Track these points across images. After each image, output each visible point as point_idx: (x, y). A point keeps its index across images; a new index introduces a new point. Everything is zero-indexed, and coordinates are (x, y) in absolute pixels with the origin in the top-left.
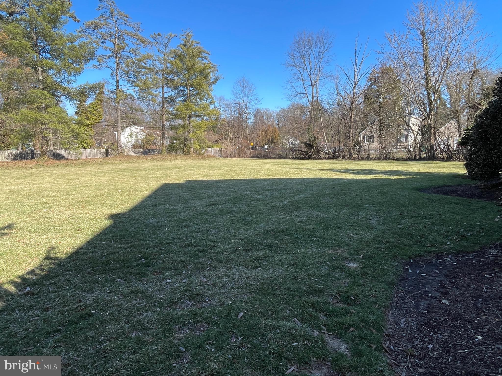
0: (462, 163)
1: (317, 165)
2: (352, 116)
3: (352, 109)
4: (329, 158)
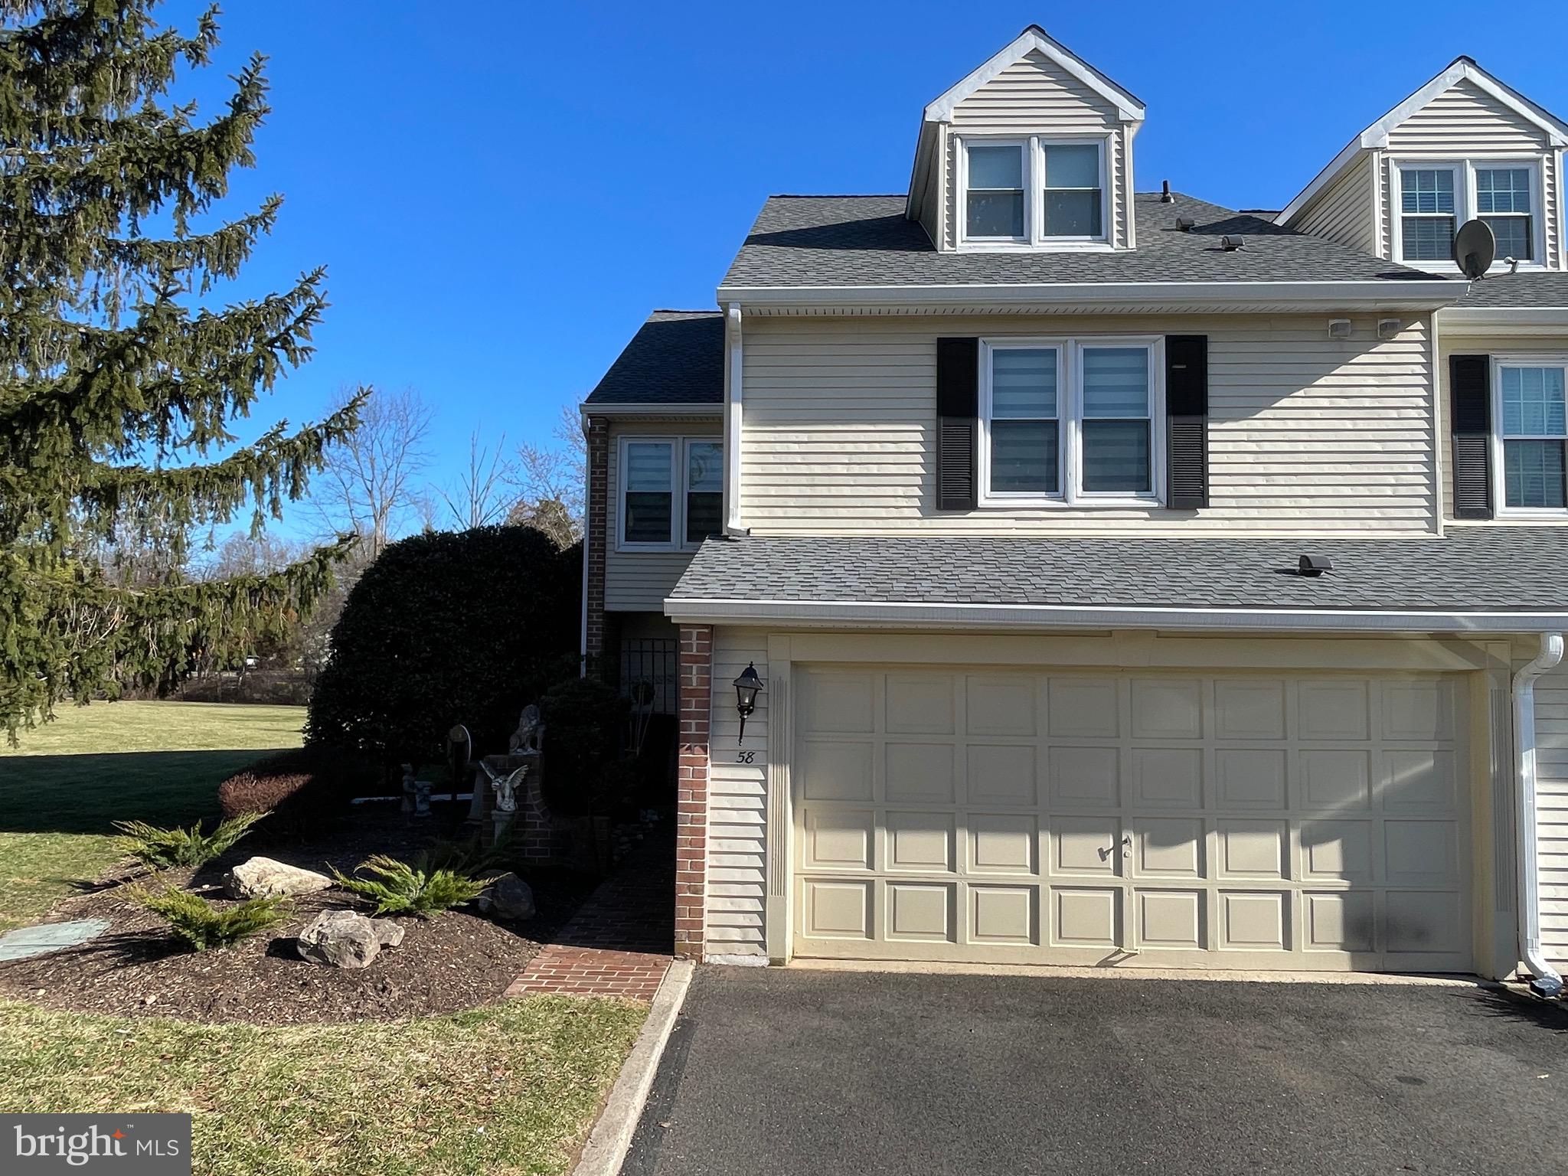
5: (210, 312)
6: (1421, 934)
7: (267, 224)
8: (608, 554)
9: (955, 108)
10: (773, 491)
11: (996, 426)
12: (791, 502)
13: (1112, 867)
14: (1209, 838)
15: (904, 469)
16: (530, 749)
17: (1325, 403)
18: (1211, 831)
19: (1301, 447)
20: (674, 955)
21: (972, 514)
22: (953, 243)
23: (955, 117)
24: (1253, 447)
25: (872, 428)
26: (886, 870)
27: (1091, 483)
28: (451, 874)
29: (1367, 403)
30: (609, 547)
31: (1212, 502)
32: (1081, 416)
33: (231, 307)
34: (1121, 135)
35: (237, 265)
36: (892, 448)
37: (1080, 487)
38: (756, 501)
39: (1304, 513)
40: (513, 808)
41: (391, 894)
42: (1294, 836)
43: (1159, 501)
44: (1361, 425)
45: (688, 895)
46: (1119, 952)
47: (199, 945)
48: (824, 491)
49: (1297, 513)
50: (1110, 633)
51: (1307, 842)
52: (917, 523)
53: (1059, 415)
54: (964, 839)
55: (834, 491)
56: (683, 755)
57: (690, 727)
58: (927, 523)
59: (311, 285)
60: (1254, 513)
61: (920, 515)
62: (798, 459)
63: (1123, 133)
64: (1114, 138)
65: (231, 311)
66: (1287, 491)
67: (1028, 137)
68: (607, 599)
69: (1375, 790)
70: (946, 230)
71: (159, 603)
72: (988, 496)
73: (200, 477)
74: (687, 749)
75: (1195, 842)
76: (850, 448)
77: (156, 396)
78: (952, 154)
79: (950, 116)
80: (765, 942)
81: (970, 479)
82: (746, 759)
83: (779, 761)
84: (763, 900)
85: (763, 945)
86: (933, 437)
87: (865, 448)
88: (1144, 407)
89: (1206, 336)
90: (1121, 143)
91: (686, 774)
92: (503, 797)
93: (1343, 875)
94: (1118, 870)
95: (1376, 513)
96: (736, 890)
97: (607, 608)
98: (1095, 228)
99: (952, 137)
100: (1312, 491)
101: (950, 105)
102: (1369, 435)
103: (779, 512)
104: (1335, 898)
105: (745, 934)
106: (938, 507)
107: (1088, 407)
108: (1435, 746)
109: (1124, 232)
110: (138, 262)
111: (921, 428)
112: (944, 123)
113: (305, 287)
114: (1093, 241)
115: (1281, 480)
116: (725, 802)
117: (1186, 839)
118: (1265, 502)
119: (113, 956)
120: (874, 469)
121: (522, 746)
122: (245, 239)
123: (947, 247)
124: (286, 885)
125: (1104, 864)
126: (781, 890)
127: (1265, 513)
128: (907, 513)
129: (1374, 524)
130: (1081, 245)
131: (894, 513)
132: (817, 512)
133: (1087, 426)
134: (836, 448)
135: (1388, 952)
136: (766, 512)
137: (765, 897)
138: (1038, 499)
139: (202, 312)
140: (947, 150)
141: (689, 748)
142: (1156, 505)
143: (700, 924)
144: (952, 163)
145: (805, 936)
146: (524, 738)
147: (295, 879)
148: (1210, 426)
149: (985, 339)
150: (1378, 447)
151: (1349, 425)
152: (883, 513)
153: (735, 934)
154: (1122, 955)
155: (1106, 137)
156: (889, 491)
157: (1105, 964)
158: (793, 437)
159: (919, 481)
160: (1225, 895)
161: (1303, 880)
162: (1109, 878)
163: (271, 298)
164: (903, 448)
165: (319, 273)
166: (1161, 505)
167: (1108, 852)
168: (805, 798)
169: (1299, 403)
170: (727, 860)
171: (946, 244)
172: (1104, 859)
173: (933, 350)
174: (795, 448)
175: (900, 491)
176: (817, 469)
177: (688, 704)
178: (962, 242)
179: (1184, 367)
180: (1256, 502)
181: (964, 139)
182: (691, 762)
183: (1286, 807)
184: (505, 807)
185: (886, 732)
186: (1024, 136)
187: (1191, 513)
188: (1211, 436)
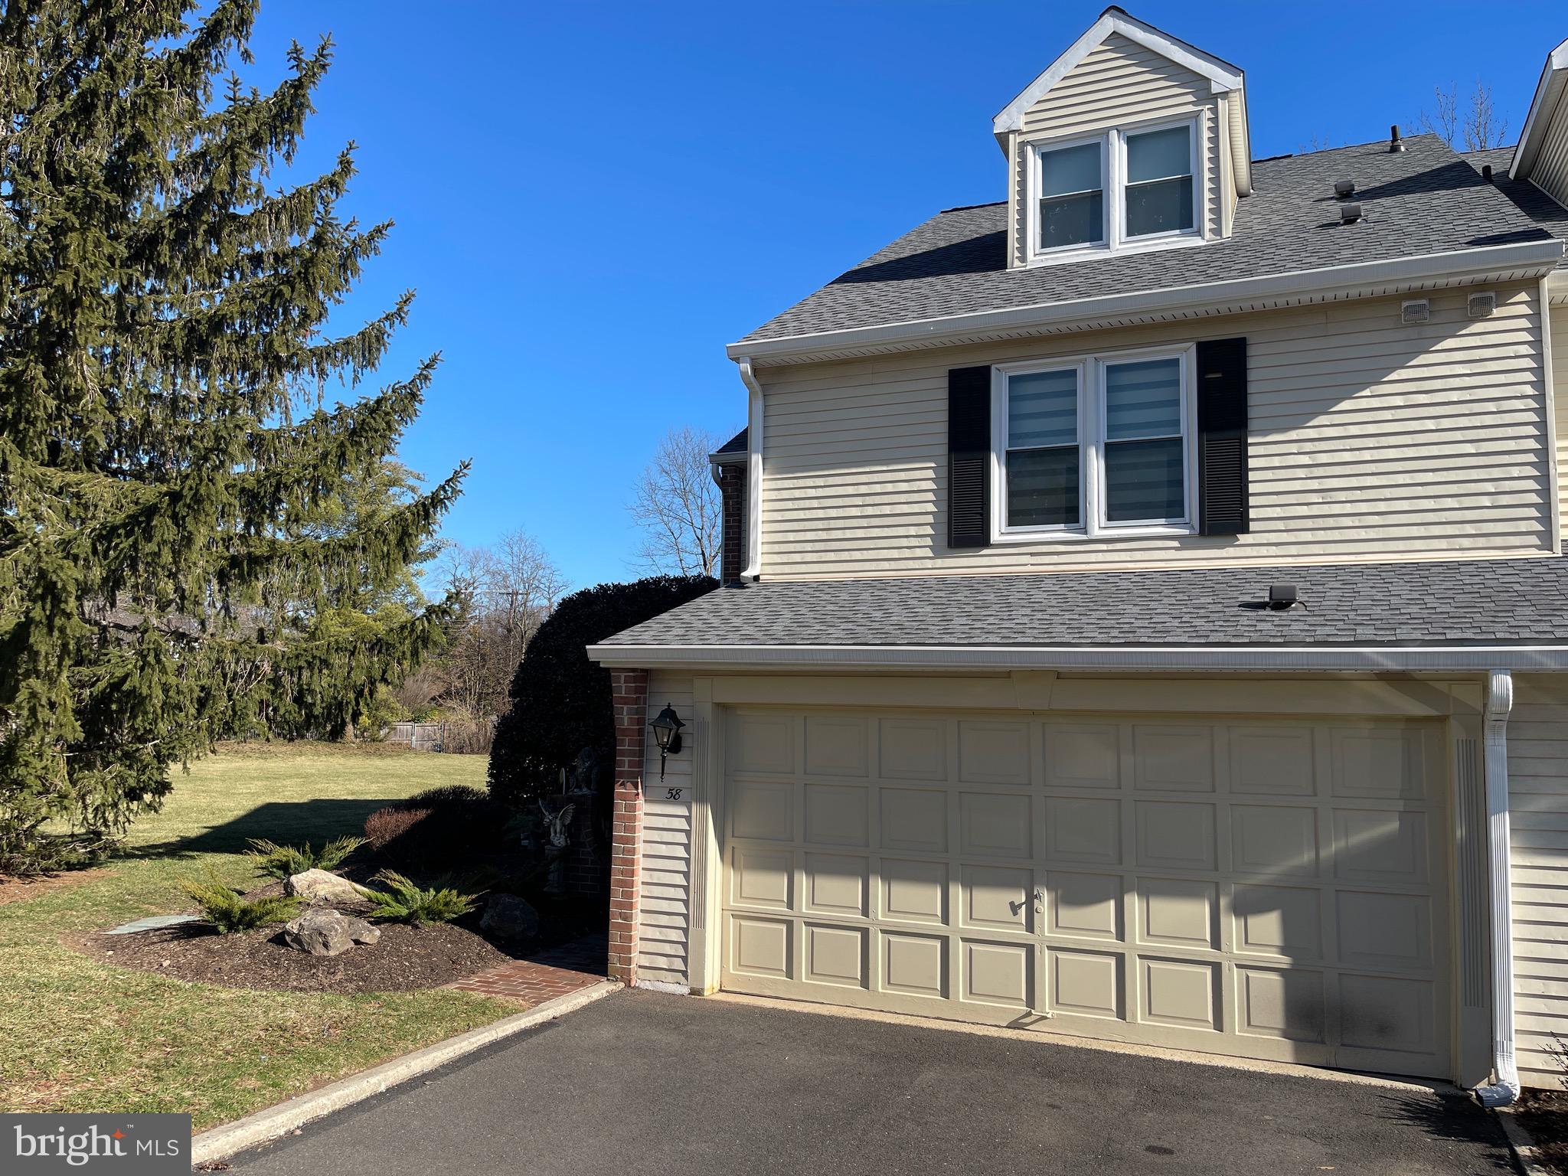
5: (344, 404)
6: (1384, 1029)
7: (402, 318)
9: (1026, 114)
10: (791, 537)
11: (1011, 458)
12: (808, 547)
13: (1024, 922)
14: (1127, 898)
15: (916, 508)
16: (585, 789)
17: (1399, 401)
18: (1130, 890)
19: (1367, 455)
20: (607, 976)
21: (985, 552)
22: (1023, 259)
23: (1026, 123)
24: (1305, 460)
25: (885, 468)
26: (804, 910)
27: (1116, 511)
28: (454, 892)
29: (1455, 396)
31: (1253, 526)
32: (1104, 438)
33: (364, 398)
34: (1215, 110)
35: (377, 358)
36: (904, 487)
37: (1103, 518)
38: (777, 548)
39: (1372, 534)
40: (563, 843)
41: (394, 904)
42: (1223, 902)
43: (1192, 528)
44: (1446, 423)
45: (620, 921)
46: (1029, 1014)
47: (221, 928)
48: (838, 534)
49: (1363, 534)
50: (1008, 675)
51: (1242, 910)
52: (929, 563)
53: (1080, 440)
54: (878, 886)
55: (849, 534)
56: (619, 790)
57: (624, 764)
58: (939, 563)
59: (430, 370)
60: (1308, 536)
61: (931, 555)
62: (815, 503)
63: (1216, 107)
64: (1208, 114)
65: (363, 401)
66: (1348, 508)
67: (1106, 132)
69: (1323, 854)
70: (1017, 245)
71: (297, 657)
72: (1003, 531)
73: (329, 548)
74: (621, 785)
75: (1112, 903)
76: (863, 489)
77: (265, 485)
78: (1023, 164)
79: (1020, 123)
80: (687, 971)
81: (982, 515)
82: (674, 796)
83: (701, 800)
84: (686, 931)
85: (685, 974)
86: (944, 472)
87: (878, 488)
88: (1176, 423)
89: (1245, 339)
90: (1215, 120)
91: (620, 808)
92: (555, 832)
93: (1284, 950)
94: (1030, 927)
95: (1469, 529)
96: (664, 920)
98: (1185, 220)
99: (1023, 145)
100: (1382, 507)
101: (1019, 113)
102: (1458, 436)
103: (797, 558)
104: (1274, 977)
105: (671, 963)
106: (950, 545)
107: (1112, 429)
108: (1400, 806)
109: (1217, 221)
110: (297, 368)
111: (933, 465)
112: (1014, 132)
113: (424, 372)
114: (1182, 235)
115: (1342, 496)
116: (655, 836)
117: (1103, 899)
118: (1320, 523)
119: (169, 933)
120: (887, 510)
121: (579, 787)
122: (383, 334)
123: (1017, 263)
124: (329, 892)
125: (1015, 919)
126: (701, 922)
127: (1321, 535)
128: (919, 553)
129: (1466, 542)
130: (1170, 241)
131: (907, 553)
132: (832, 556)
133: (1111, 451)
134: (850, 490)
135: (1342, 1045)
136: (785, 558)
137: (688, 928)
138: (1057, 533)
139: (337, 406)
140: (1018, 160)
141: (623, 784)
142: (1186, 532)
143: (629, 950)
144: (1023, 174)
145: (731, 971)
146: (580, 778)
147: (338, 889)
148: (1250, 440)
149: (998, 366)
150: (1470, 448)
151: (1430, 425)
152: (895, 554)
153: (662, 962)
154: (1033, 1018)
155: (1196, 116)
156: (901, 531)
157: (1015, 1025)
158: (810, 482)
159: (930, 519)
160: (1146, 962)
161: (1235, 952)
162: (1020, 933)
163: (396, 386)
164: (915, 486)
165: (434, 360)
166: (1193, 532)
167: (1020, 906)
168: (733, 836)
169: (1364, 404)
170: (657, 891)
171: (1016, 261)
172: (1015, 913)
173: (945, 383)
174: (812, 493)
175: (912, 531)
176: (833, 513)
177: (622, 743)
178: (1035, 255)
179: (1219, 375)
180: (1309, 524)
181: (1034, 145)
182: (624, 797)
183: (1216, 869)
184: (556, 842)
185: (805, 773)
186: (1102, 131)
187: (1229, 539)
188: (1251, 451)
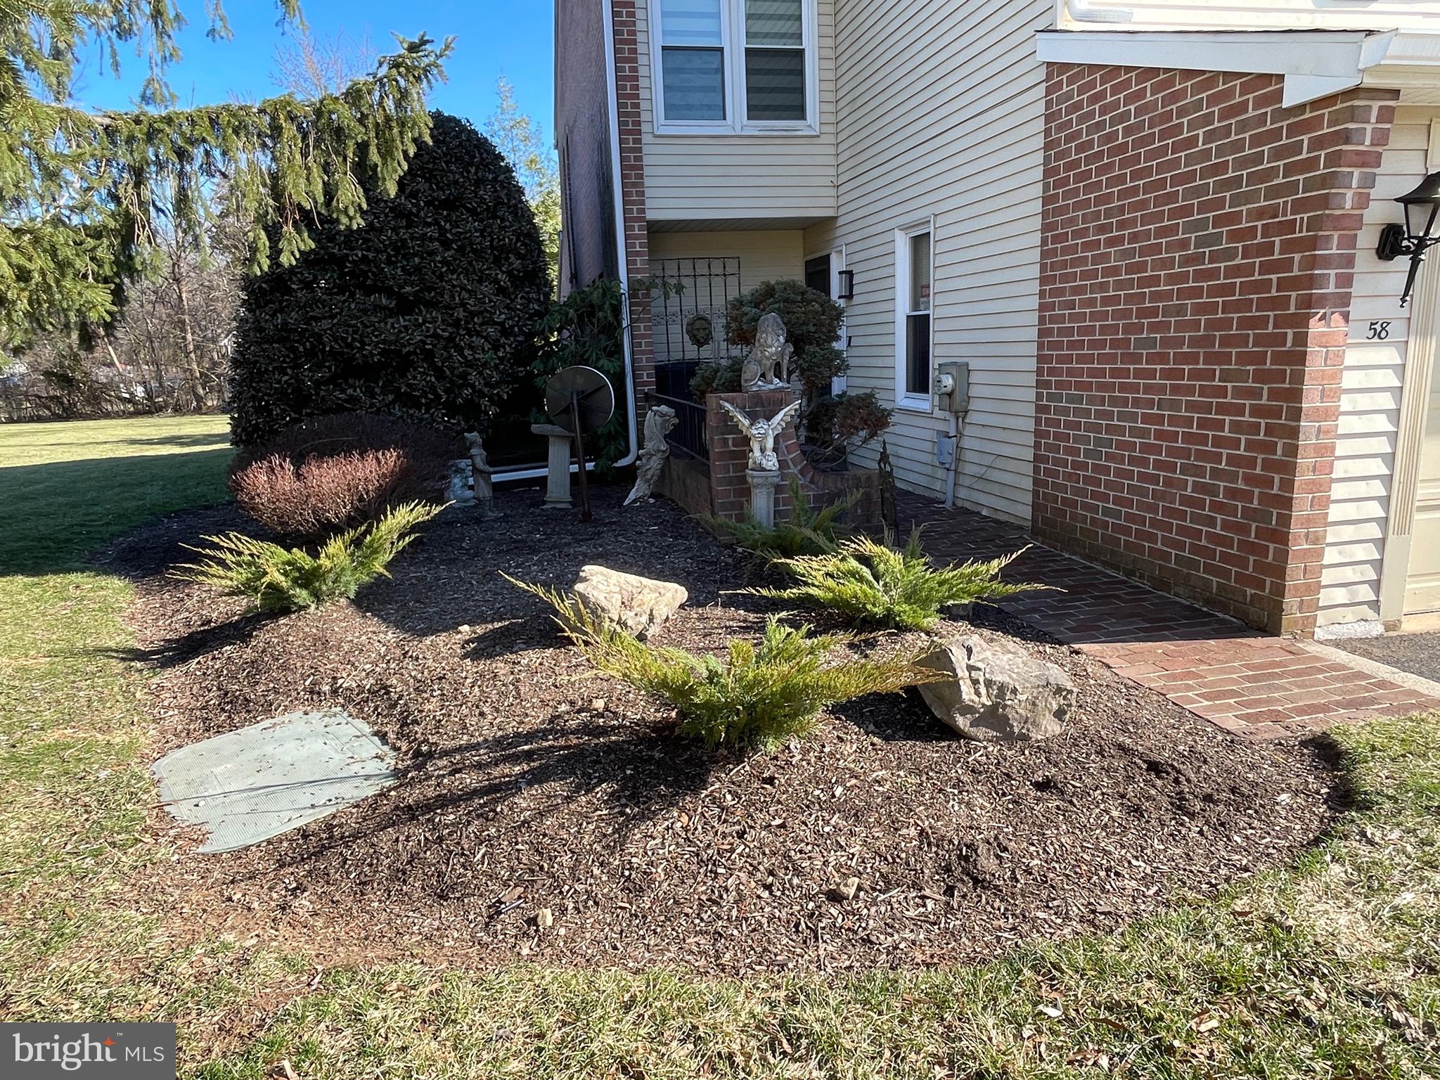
0: (226, 418)
1: (90, 433)
2: (184, 295)
3: (178, 276)
4: (137, 414)
8: (646, 138)
20: (1278, 635)
30: (645, 128)
45: (1305, 546)
56: (1313, 330)
57: (1329, 281)
68: (649, 203)
74: (1320, 320)
80: (1378, 602)
82: (1378, 334)
84: (1381, 543)
85: (1374, 606)
97: (651, 215)
105: (1354, 594)
126: (1406, 526)
137: (1384, 539)
141: (1323, 318)
143: (1317, 587)
153: (1345, 595)
182: (1325, 339)
